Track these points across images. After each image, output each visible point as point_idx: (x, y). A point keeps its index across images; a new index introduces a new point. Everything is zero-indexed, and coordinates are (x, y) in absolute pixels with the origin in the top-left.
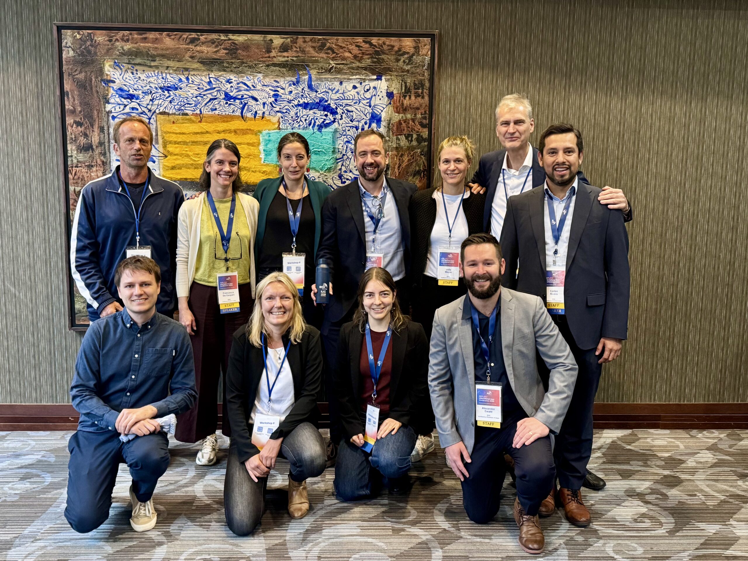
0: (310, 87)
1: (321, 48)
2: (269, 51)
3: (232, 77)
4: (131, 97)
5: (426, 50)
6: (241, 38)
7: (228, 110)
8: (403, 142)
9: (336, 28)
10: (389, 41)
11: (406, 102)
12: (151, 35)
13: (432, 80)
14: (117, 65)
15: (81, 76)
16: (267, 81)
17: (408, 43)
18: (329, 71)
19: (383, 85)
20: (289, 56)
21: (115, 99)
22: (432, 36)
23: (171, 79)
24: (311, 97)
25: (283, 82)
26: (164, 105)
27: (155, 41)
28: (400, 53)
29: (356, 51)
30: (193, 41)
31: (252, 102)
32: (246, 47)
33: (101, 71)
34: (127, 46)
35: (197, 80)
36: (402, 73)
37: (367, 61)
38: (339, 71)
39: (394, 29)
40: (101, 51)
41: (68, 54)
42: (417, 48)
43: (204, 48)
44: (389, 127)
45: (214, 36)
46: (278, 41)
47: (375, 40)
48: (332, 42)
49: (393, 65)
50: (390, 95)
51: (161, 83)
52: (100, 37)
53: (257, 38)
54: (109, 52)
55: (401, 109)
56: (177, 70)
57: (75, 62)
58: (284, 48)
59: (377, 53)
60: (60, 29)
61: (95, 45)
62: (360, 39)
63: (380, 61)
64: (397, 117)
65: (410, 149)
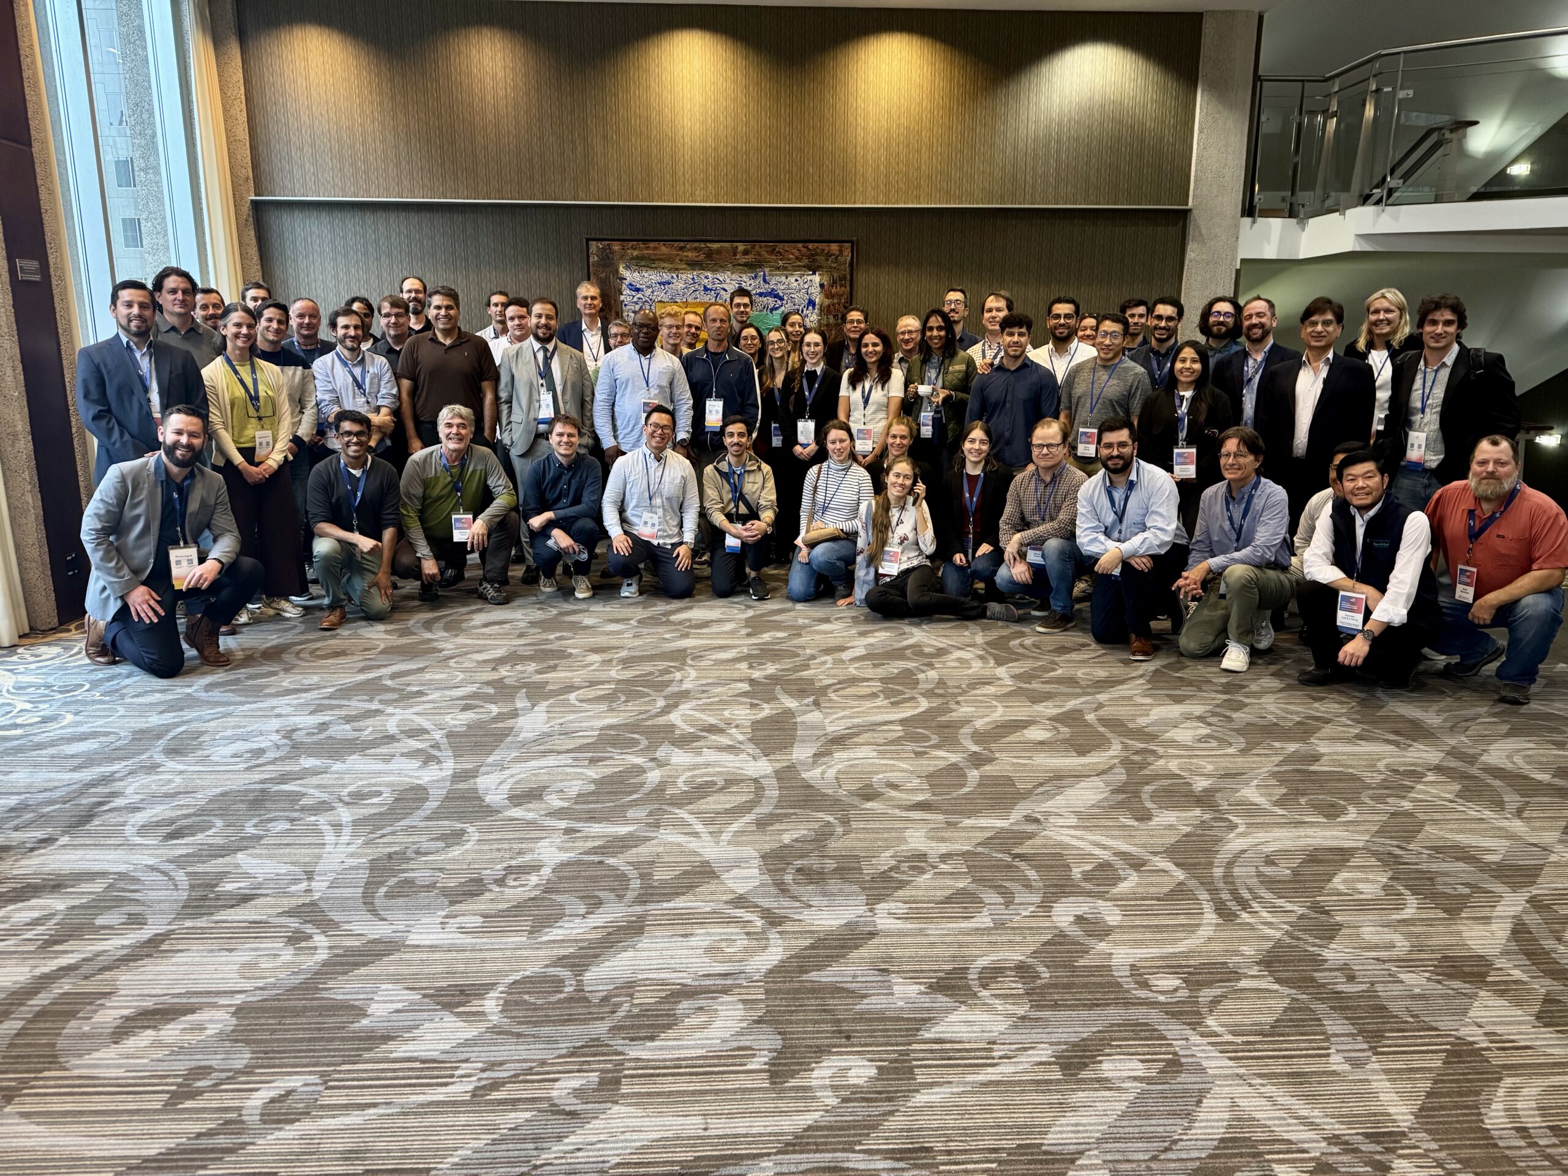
0: (765, 281)
1: (773, 252)
2: (735, 254)
3: (709, 274)
4: (638, 290)
5: (847, 253)
6: (715, 246)
7: (706, 299)
8: (832, 320)
9: (782, 238)
10: (820, 246)
11: (834, 290)
12: (652, 245)
13: (852, 275)
14: (627, 268)
15: (603, 275)
16: (734, 276)
17: (834, 247)
18: (778, 268)
19: (817, 278)
20: (750, 258)
21: (627, 292)
22: (852, 242)
23: (666, 277)
24: (765, 288)
25: (745, 278)
26: (660, 295)
27: (655, 249)
28: (829, 255)
29: (797, 253)
30: (681, 249)
31: (722, 292)
32: (719, 252)
33: (617, 271)
34: (636, 253)
35: (684, 277)
36: (830, 270)
37: (805, 261)
38: (785, 269)
39: (825, 237)
40: (617, 257)
41: (594, 259)
42: (841, 251)
43: (690, 254)
44: (821, 309)
45: (696, 244)
46: (741, 247)
47: (810, 246)
48: (780, 247)
49: (824, 264)
50: (822, 286)
51: (659, 279)
52: (616, 247)
53: (727, 245)
54: (622, 257)
55: (829, 295)
56: (670, 270)
57: (597, 264)
58: (746, 253)
59: (812, 256)
60: (588, 240)
61: (612, 252)
62: (800, 245)
63: (814, 261)
64: (827, 302)
65: (837, 325)
